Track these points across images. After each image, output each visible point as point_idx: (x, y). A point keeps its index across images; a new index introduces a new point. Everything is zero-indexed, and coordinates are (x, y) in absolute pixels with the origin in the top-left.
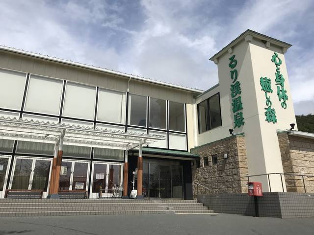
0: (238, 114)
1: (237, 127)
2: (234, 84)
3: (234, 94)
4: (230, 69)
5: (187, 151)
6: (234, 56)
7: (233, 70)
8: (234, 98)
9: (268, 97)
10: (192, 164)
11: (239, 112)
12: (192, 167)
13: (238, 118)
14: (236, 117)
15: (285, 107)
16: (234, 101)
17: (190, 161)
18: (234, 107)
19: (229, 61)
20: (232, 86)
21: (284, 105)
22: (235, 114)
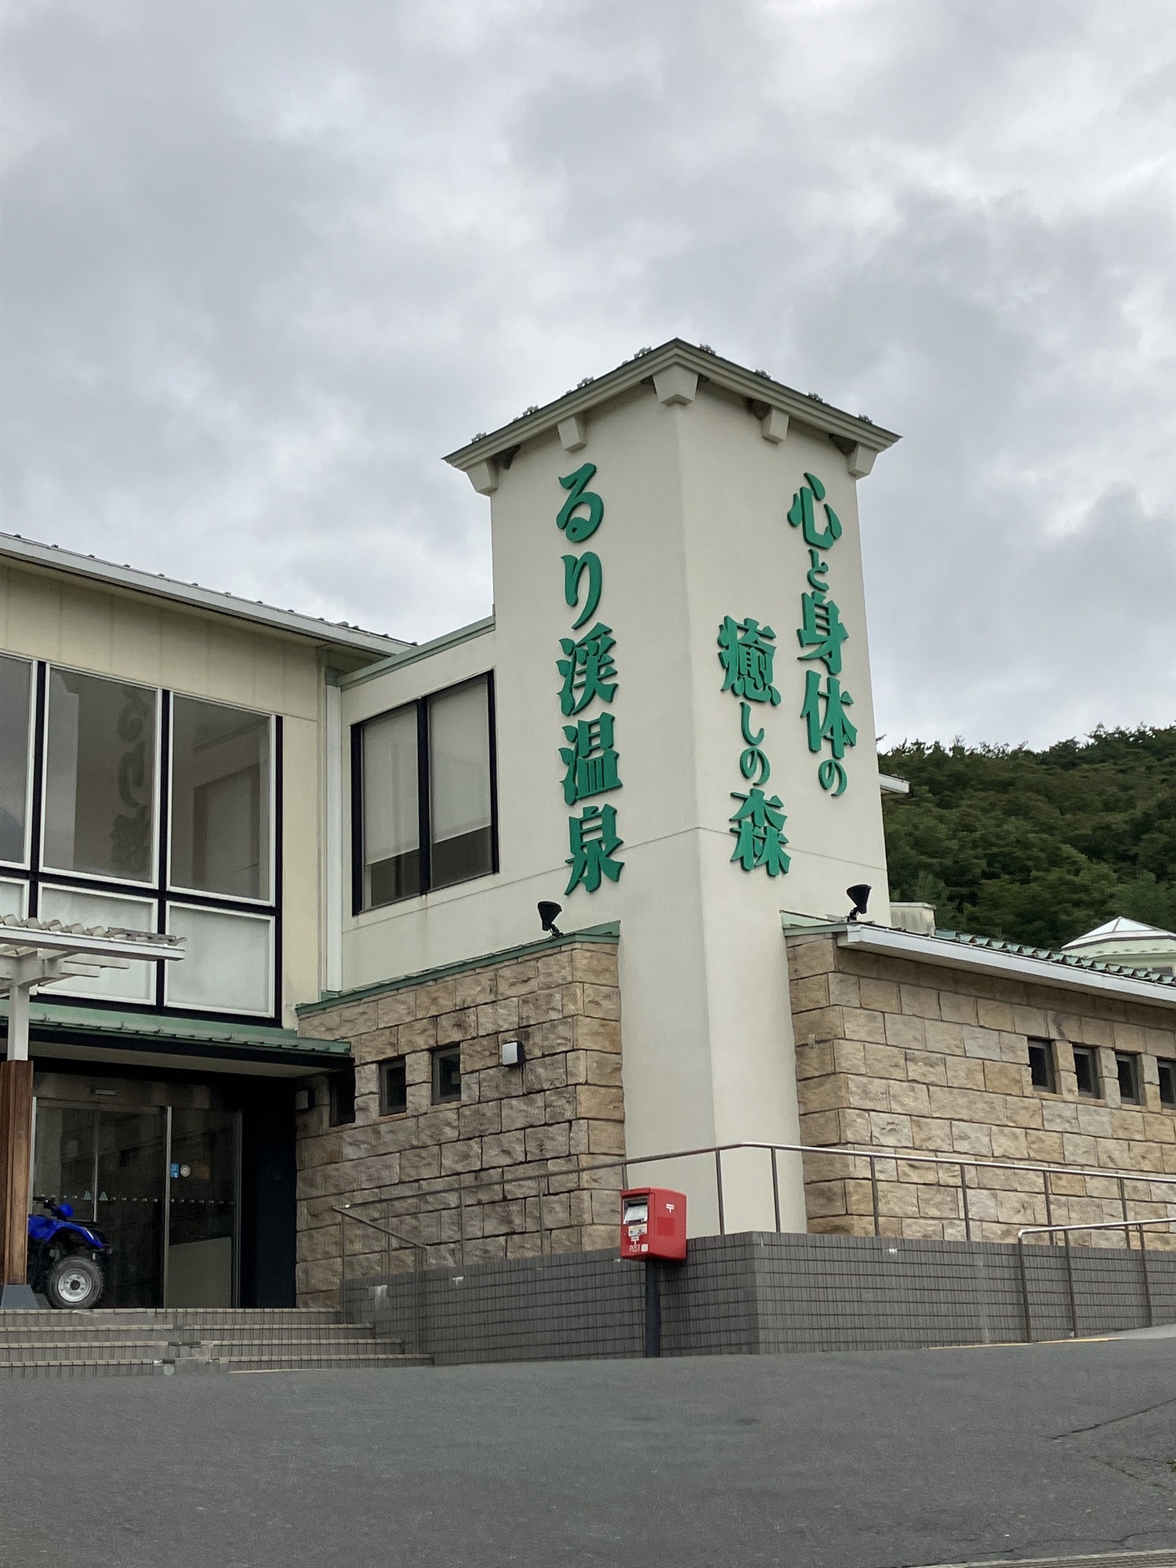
0: (592, 814)
1: (581, 889)
2: (578, 637)
3: (578, 696)
4: (562, 546)
5: (276, 1022)
6: (590, 472)
7: (578, 552)
8: (574, 722)
9: (754, 732)
10: (303, 1101)
11: (599, 803)
12: (299, 1121)
13: (586, 839)
14: (577, 829)
15: (834, 788)
16: (573, 735)
17: (292, 1085)
18: (574, 772)
19: (563, 497)
20: (569, 647)
21: (832, 776)
22: (578, 812)
